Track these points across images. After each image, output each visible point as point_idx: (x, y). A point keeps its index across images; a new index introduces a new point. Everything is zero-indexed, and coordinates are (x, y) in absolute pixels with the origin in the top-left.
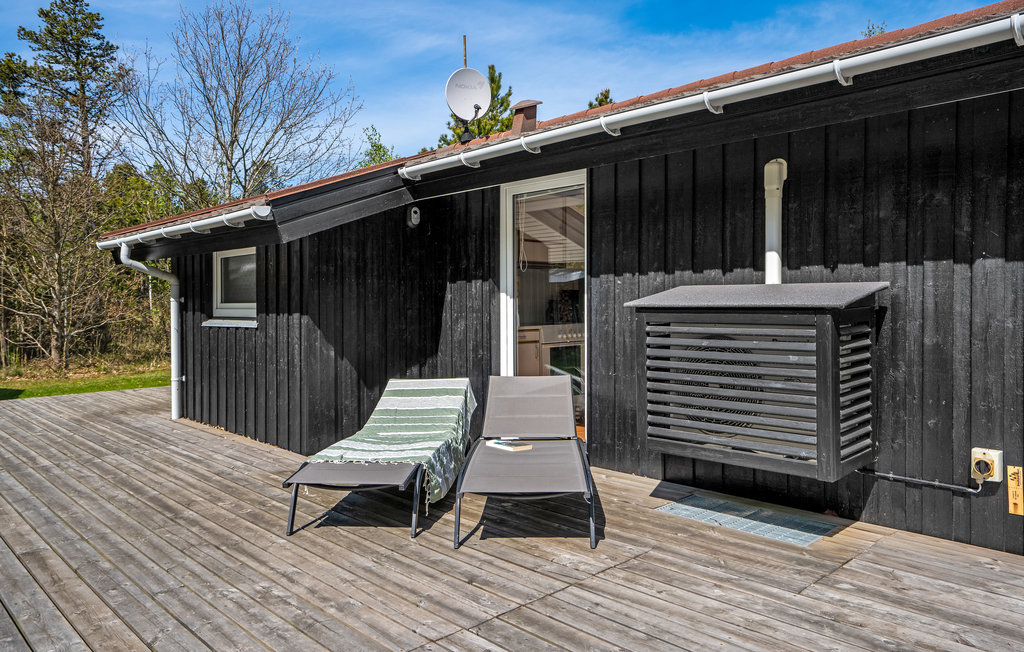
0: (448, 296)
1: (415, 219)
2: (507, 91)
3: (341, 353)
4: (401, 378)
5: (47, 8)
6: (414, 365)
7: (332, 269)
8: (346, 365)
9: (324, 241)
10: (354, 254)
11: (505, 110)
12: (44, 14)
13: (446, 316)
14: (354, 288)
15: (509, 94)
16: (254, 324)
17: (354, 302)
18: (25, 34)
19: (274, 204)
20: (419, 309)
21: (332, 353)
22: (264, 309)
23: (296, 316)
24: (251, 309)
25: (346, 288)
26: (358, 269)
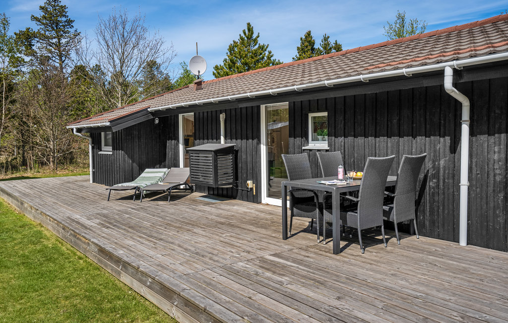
0: (168, 144)
1: (157, 121)
2: (257, 35)
3: (133, 161)
4: (153, 168)
5: (43, 5)
6: (158, 164)
7: (130, 137)
8: (135, 164)
9: (128, 130)
10: (137, 133)
11: (256, 45)
12: (42, 8)
13: (167, 150)
14: (137, 143)
15: (258, 37)
16: (111, 153)
17: (137, 147)
18: (34, 18)
19: (111, 122)
20: (159, 149)
21: (131, 162)
22: (113, 149)
23: (121, 151)
24: (110, 148)
25: (135, 143)
26: (138, 137)
